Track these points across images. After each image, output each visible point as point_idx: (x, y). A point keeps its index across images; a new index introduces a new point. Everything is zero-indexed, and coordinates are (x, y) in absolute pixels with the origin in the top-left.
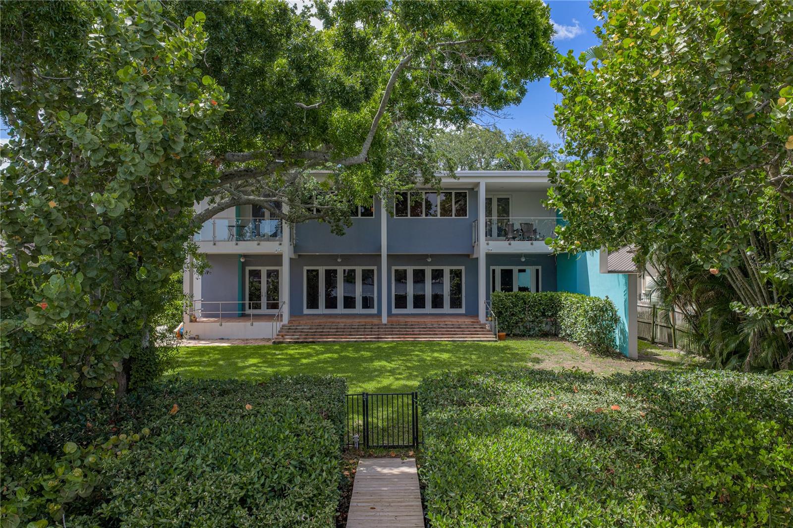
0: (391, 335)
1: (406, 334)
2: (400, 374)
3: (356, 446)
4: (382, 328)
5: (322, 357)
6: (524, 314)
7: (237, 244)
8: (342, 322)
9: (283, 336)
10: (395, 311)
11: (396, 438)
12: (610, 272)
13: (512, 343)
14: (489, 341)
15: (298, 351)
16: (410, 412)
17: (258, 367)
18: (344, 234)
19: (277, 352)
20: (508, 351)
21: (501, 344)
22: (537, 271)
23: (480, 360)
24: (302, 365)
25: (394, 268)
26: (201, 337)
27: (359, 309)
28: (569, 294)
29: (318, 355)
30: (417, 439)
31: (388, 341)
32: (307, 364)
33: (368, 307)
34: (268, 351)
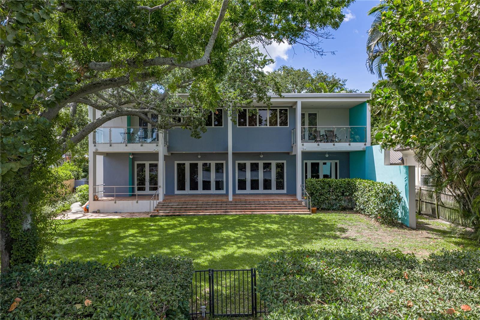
0: (235, 209)
1: (246, 209)
2: (241, 243)
3: (204, 315)
4: (229, 204)
5: (184, 228)
6: (329, 194)
7: (126, 146)
8: (201, 200)
9: (158, 211)
10: (238, 192)
11: (237, 305)
12: (391, 164)
13: (322, 216)
14: (305, 214)
15: (167, 223)
16: (250, 280)
17: (135, 236)
18: (200, 137)
19: (152, 224)
20: (320, 223)
21: (314, 216)
22: (336, 163)
23: (301, 230)
24: (168, 235)
25: (237, 162)
26: (101, 211)
27: (213, 191)
28: (362, 180)
29: (181, 226)
30: (256, 309)
31: (233, 214)
32: (171, 234)
33: (220, 189)
34: (145, 223)
